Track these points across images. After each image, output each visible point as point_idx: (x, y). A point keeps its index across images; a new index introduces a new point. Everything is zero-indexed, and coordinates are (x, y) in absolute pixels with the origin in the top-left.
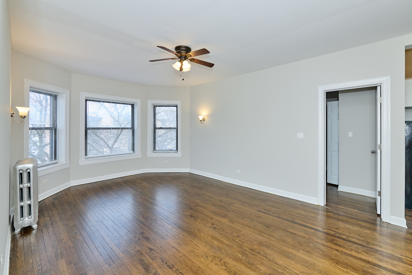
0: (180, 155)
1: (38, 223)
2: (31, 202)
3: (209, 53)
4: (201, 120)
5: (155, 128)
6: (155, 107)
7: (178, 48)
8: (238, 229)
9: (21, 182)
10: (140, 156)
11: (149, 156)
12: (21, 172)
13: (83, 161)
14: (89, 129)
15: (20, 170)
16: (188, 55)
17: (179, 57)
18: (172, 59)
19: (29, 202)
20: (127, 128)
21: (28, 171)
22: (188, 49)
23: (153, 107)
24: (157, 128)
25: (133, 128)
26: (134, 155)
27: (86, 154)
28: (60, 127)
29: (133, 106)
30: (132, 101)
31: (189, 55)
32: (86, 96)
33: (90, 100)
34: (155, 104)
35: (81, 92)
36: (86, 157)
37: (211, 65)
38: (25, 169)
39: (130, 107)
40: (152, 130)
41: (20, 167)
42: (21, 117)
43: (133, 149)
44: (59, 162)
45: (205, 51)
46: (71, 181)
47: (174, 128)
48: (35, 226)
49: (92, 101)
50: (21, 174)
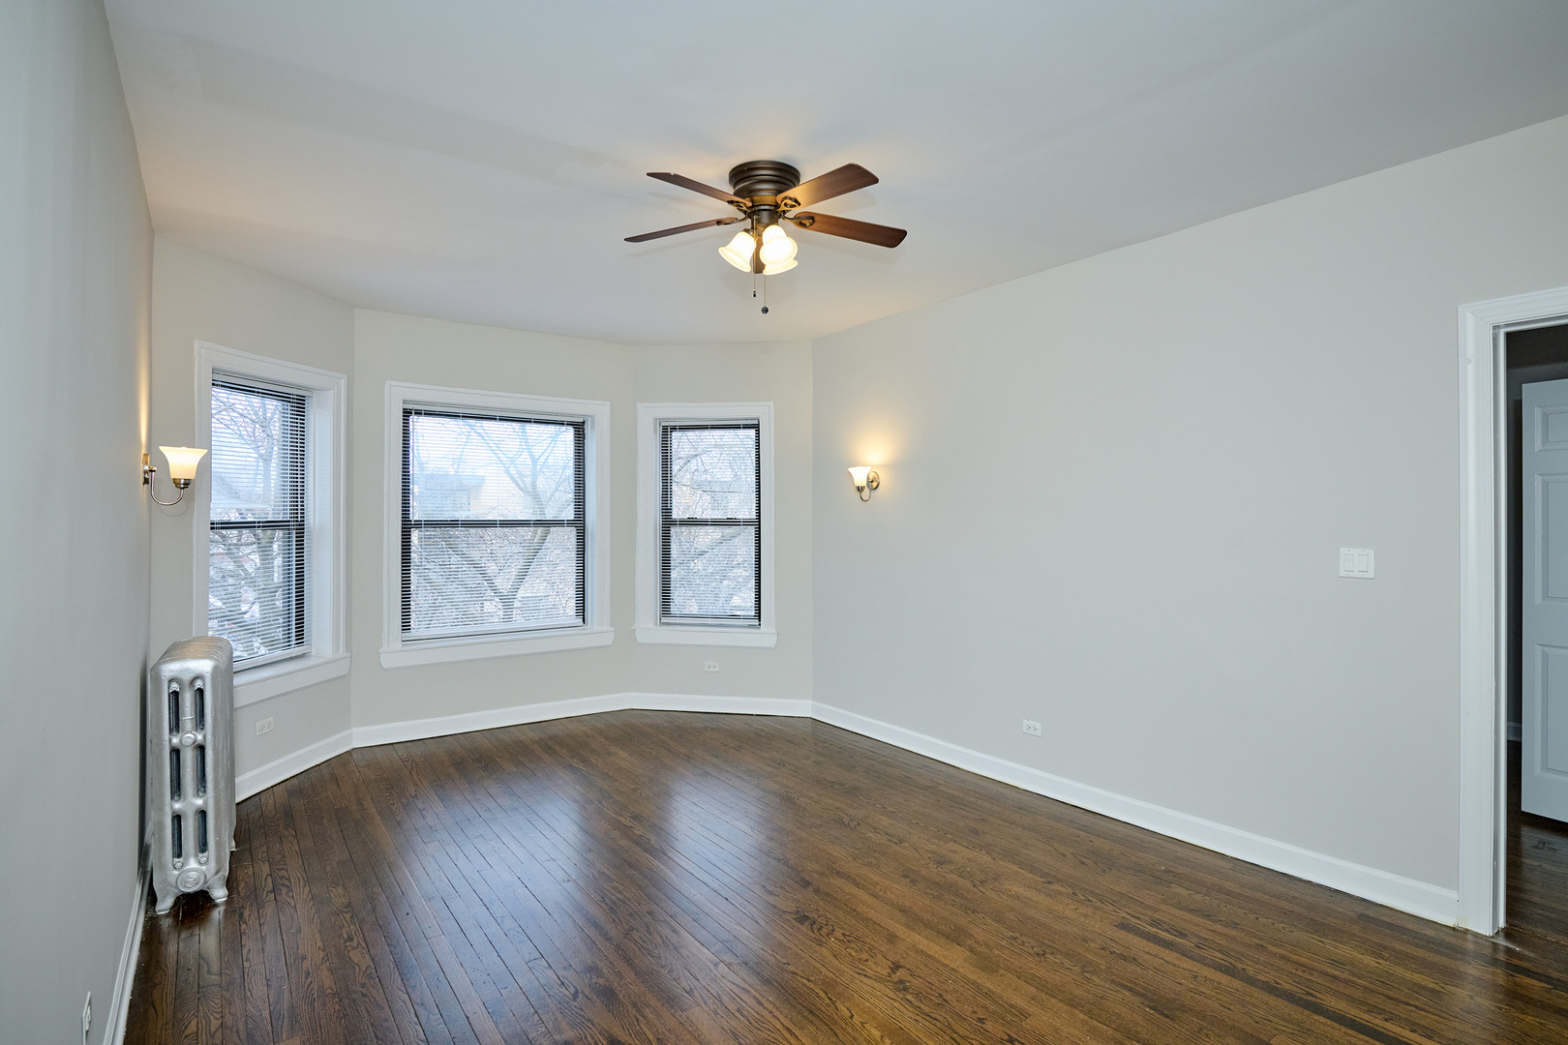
0: (770, 641)
1: (230, 883)
2: (206, 802)
3: (875, 180)
4: (860, 485)
5: (668, 522)
6: (667, 431)
7: (742, 174)
8: (1012, 1006)
9: (176, 726)
10: (608, 640)
11: (642, 637)
12: (175, 687)
13: (394, 653)
14: (418, 525)
15: (171, 681)
16: (786, 198)
17: (745, 212)
18: (719, 222)
19: (199, 802)
20: (559, 523)
21: (199, 684)
22: (786, 175)
23: (660, 431)
24: (674, 523)
25: (579, 523)
26: (584, 632)
27: (406, 626)
28: (314, 519)
29: (579, 429)
30: (575, 409)
31: (791, 199)
32: (407, 398)
33: (418, 413)
34: (667, 420)
35: (388, 383)
36: (407, 635)
37: (892, 237)
38: (187, 678)
39: (569, 434)
40: (656, 530)
41: (171, 669)
42: (176, 482)
43: (582, 610)
44: (313, 653)
45: (855, 178)
46: (354, 730)
47: (747, 523)
48: (220, 894)
49: (429, 414)
50: (176, 694)
